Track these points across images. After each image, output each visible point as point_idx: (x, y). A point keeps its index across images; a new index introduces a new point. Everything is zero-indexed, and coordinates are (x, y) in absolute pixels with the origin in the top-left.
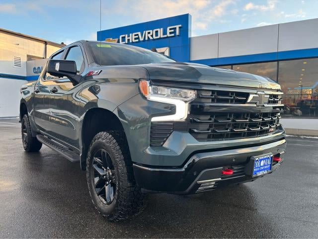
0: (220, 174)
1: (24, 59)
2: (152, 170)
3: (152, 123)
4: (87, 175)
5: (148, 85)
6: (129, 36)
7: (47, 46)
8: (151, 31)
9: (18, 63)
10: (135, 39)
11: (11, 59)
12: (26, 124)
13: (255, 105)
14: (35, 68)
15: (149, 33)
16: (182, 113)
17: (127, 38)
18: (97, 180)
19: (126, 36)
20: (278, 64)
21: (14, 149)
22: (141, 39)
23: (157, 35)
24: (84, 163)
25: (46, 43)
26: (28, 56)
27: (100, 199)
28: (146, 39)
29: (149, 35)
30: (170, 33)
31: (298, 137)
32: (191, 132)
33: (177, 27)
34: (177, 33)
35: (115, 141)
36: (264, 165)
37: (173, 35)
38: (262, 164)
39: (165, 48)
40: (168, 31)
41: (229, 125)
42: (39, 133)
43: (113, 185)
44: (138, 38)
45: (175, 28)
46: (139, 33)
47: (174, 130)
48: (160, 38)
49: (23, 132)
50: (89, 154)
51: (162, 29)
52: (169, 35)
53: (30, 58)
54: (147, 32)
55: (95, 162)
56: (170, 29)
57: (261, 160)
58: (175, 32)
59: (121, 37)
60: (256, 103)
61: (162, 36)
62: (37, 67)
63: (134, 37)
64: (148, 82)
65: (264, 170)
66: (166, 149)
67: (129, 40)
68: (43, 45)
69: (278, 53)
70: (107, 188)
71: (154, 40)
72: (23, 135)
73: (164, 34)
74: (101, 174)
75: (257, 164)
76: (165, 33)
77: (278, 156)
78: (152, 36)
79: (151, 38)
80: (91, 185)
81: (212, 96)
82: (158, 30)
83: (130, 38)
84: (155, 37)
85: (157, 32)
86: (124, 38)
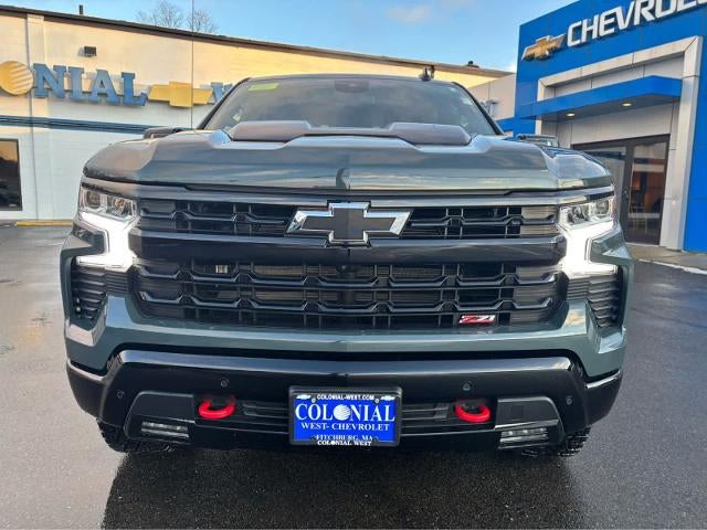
6: (591, 24)
10: (607, 27)
15: (645, 4)
17: (585, 30)
19: (585, 22)
22: (622, 25)
23: (666, 6)
28: (637, 22)
29: (645, 11)
39: (689, 40)
44: (615, 24)
46: (618, 10)
48: (676, 14)
54: (639, 3)
59: (571, 28)
63: (604, 23)
67: (590, 33)
71: (658, 21)
78: (652, 11)
79: (649, 17)
83: (594, 27)
84: (660, 14)
86: (578, 30)
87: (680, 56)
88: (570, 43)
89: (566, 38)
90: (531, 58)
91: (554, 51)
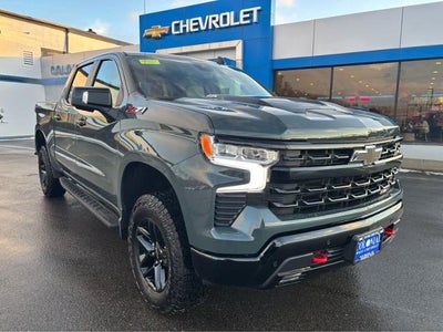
0: (309, 262)
1: (37, 55)
2: (216, 258)
3: (217, 196)
4: (130, 248)
5: (212, 141)
6: (185, 23)
7: (69, 34)
8: (217, 16)
9: (28, 61)
10: (194, 27)
11: (19, 55)
12: (44, 158)
13: (361, 165)
14: (53, 68)
15: (214, 19)
16: (258, 180)
17: (182, 26)
18: (142, 257)
19: (181, 22)
20: (400, 67)
21: (30, 192)
22: (203, 28)
23: (225, 22)
24: (125, 231)
25: (67, 30)
26: (42, 49)
27: (147, 282)
28: (210, 27)
29: (214, 22)
30: (245, 19)
31: (422, 173)
32: (271, 206)
33: (255, 9)
34: (255, 20)
35: (166, 211)
36: (371, 245)
37: (248, 22)
38: (368, 244)
39: (237, 41)
40: (242, 16)
41: (324, 194)
42: (63, 175)
43: (164, 267)
44: (198, 26)
45: (252, 12)
46: (200, 19)
47: (247, 204)
48: (230, 26)
49: (41, 169)
50: (132, 221)
51: (232, 13)
52: (242, 22)
53: (45, 52)
54: (211, 17)
55: (140, 234)
56: (245, 13)
57: (366, 240)
58: (251, 18)
59: (173, 23)
60: (362, 162)
61: (233, 24)
62: (55, 66)
63: (192, 24)
64: (212, 138)
65: (370, 251)
66: (235, 231)
67: (185, 28)
68: (63, 34)
69: (400, 49)
70: (156, 269)
71: (220, 28)
72: (41, 173)
73: (235, 21)
74: (149, 249)
75: (361, 246)
76: (236, 19)
77: (389, 229)
78: (218, 23)
79: (217, 26)
80: (134, 261)
81: (301, 156)
82: (227, 14)
83: (187, 26)
84: (222, 25)
85: (225, 17)
86: (177, 26)
87: (234, 48)
88: (173, 32)
89: (170, 29)
90: (149, 37)
91: (164, 35)
